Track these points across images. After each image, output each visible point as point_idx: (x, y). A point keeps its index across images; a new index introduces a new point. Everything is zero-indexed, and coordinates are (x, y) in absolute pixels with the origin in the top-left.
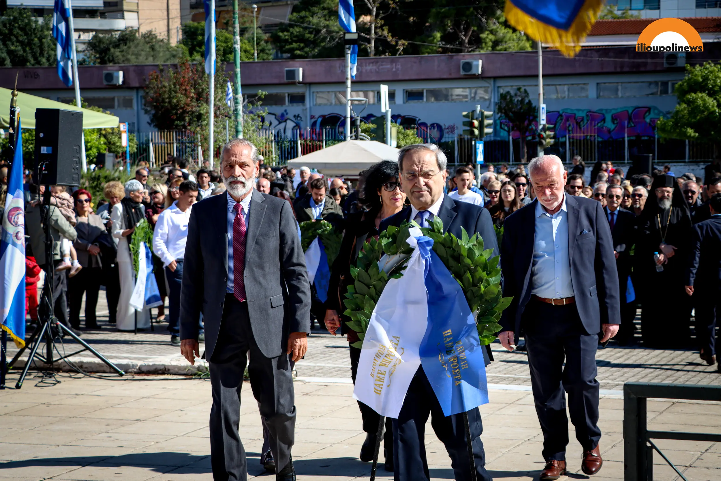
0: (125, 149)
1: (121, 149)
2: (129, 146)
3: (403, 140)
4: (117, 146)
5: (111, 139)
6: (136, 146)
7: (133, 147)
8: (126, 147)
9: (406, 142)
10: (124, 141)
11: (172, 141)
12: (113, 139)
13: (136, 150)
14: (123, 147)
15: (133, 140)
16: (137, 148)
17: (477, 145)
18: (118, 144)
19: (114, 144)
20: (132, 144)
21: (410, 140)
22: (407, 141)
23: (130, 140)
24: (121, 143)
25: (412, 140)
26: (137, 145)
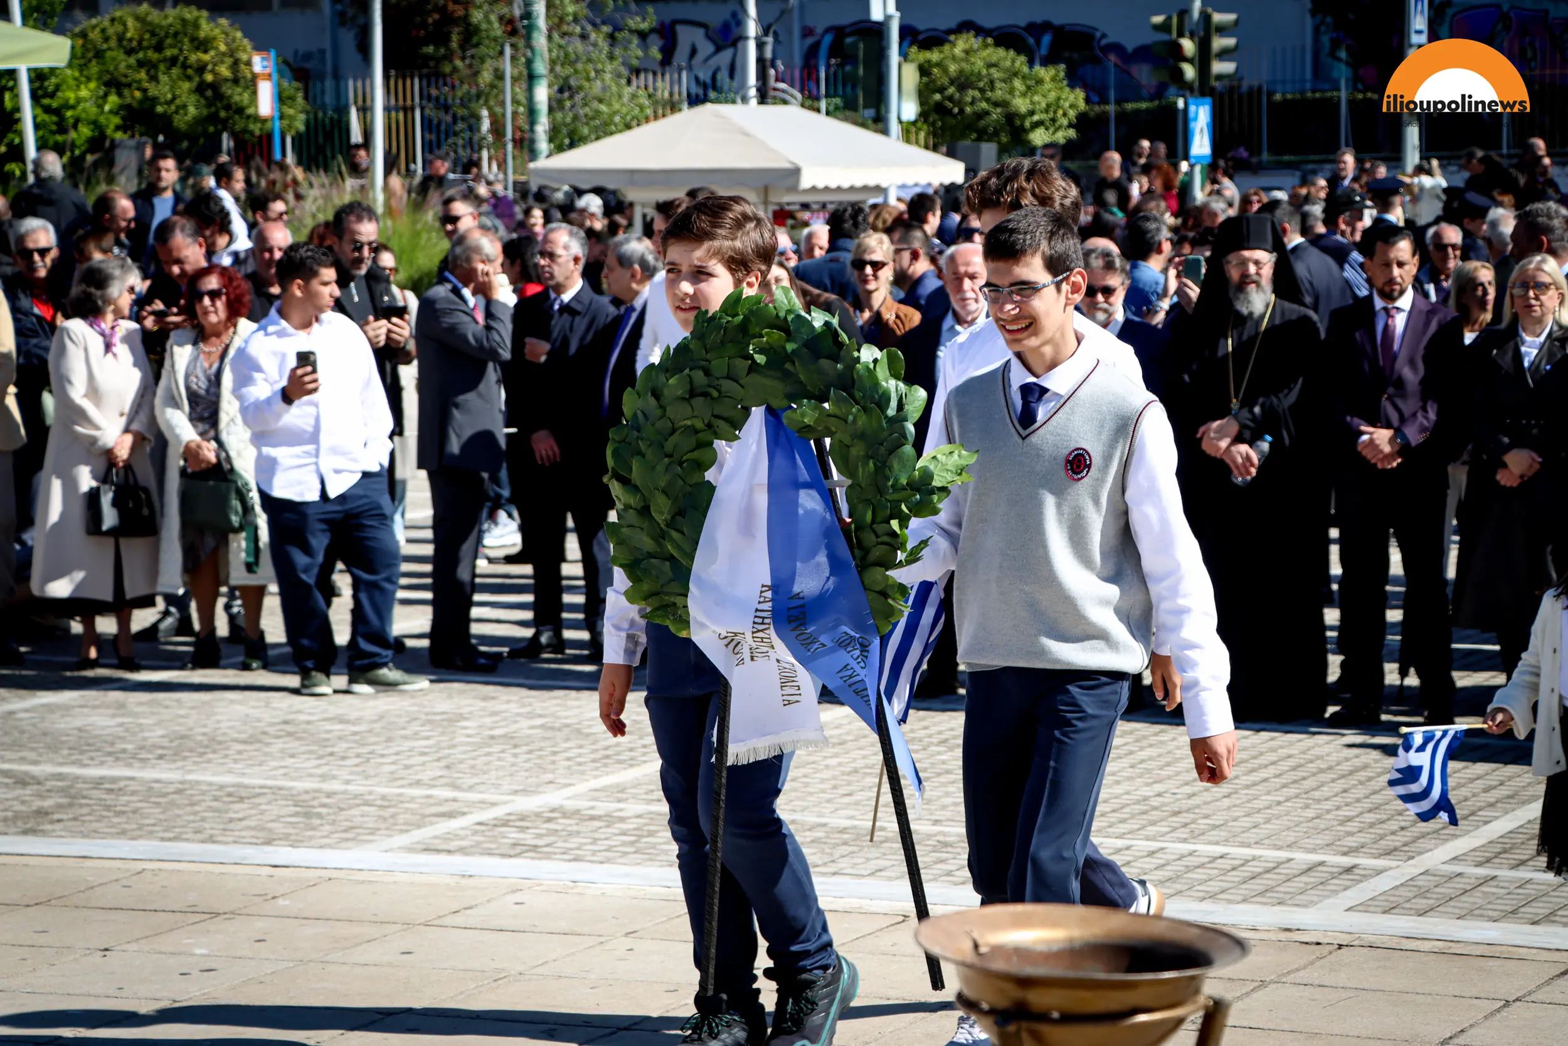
0: (268, 125)
1: (259, 125)
2: (281, 118)
3: (1024, 95)
4: (249, 117)
5: (230, 97)
6: (302, 117)
7: (292, 118)
8: (272, 118)
9: (1032, 103)
10: (265, 103)
11: (409, 102)
12: (237, 98)
13: (301, 127)
14: (264, 121)
15: (292, 98)
16: (307, 124)
17: (1192, 109)
18: (250, 111)
19: (240, 110)
20: (291, 112)
21: (1044, 96)
22: (1036, 98)
23: (282, 98)
24: (256, 107)
25: (1053, 95)
26: (307, 113)
